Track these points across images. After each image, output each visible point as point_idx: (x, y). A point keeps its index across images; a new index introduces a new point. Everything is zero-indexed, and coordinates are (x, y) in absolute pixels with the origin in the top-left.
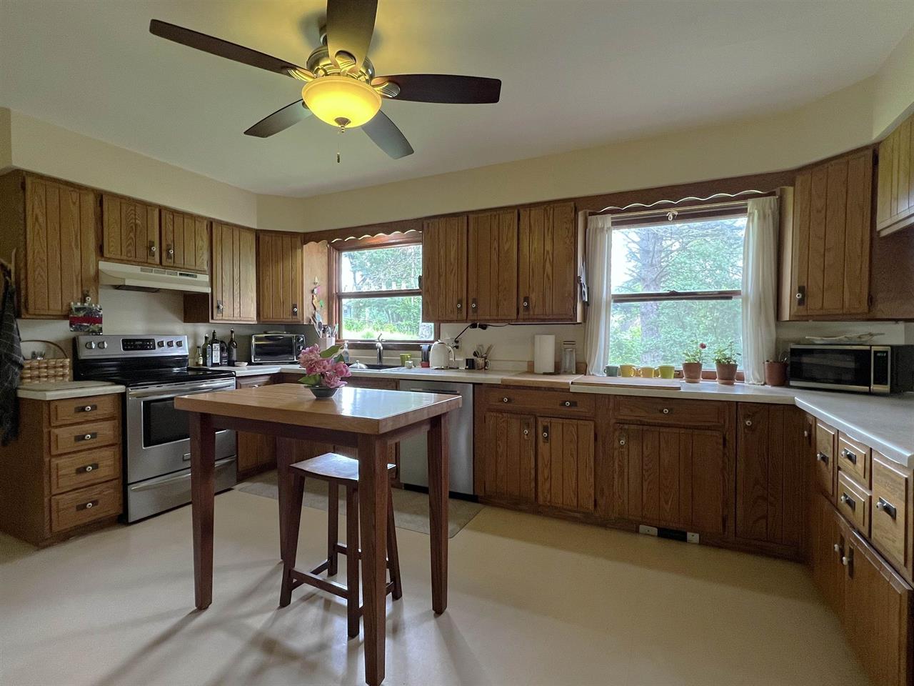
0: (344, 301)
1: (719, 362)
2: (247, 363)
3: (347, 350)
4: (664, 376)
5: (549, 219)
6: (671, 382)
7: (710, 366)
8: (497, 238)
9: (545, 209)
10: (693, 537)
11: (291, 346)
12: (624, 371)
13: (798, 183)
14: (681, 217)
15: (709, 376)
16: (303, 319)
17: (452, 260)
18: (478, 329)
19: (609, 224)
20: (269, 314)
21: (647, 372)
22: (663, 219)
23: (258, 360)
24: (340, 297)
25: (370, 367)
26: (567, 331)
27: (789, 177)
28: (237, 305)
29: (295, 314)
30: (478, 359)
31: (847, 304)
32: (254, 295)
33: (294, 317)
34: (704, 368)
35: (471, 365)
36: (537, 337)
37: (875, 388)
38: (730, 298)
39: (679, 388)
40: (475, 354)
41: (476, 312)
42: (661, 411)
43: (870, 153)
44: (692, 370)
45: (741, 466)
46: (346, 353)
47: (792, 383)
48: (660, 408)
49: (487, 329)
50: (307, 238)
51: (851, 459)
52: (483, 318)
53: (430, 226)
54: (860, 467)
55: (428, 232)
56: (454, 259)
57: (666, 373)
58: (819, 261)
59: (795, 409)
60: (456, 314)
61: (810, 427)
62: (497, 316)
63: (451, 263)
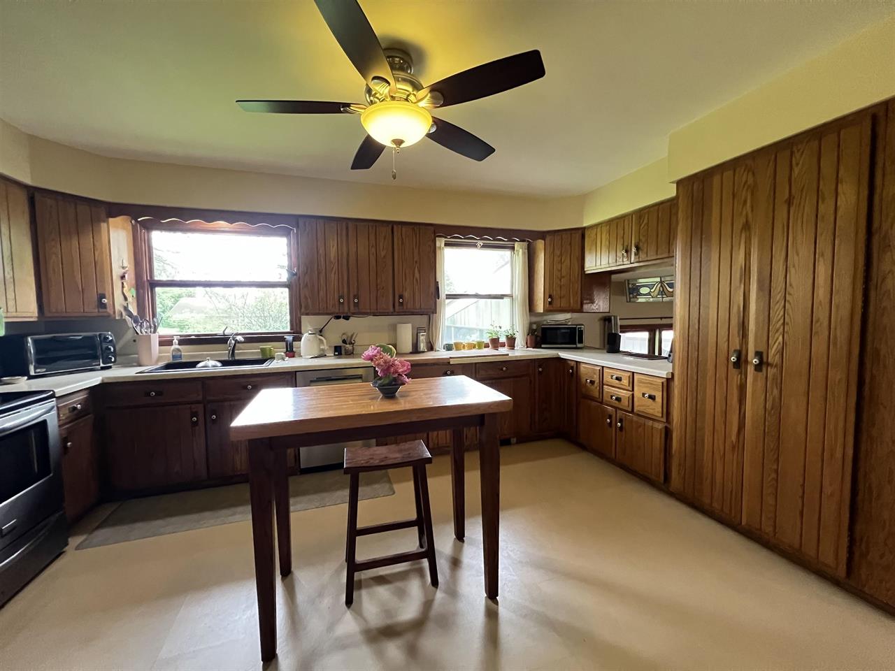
0: (158, 290)
1: (507, 336)
2: (26, 378)
3: (177, 347)
4: (480, 348)
5: (416, 236)
6: (485, 352)
7: (503, 339)
8: (374, 244)
9: (413, 229)
10: (514, 440)
11: (93, 347)
12: (458, 346)
13: (548, 239)
14: (484, 246)
15: (503, 345)
16: (114, 312)
17: (332, 259)
18: (342, 319)
19: (443, 245)
20: (62, 305)
21: (472, 346)
22: (475, 246)
23: (42, 371)
24: (154, 284)
25: (225, 363)
26: (421, 320)
27: (542, 235)
28: (11, 295)
29: (104, 306)
30: (348, 346)
31: (572, 305)
32: (31, 280)
33: (101, 310)
34: (501, 340)
35: (338, 351)
36: (399, 326)
37: (579, 345)
38: (503, 298)
39: (508, 355)
40: (344, 342)
41: (358, 306)
42: (502, 369)
43: (580, 232)
44: (495, 343)
45: (537, 394)
46: (178, 350)
47: (543, 346)
48: (500, 367)
49: (350, 320)
50: (115, 210)
51: (617, 379)
52: (363, 311)
53: (307, 224)
54: (625, 382)
55: (305, 230)
56: (334, 259)
57: (480, 345)
58: (559, 282)
59: (559, 359)
60: (337, 307)
61: (572, 368)
62: (377, 309)
63: (331, 262)
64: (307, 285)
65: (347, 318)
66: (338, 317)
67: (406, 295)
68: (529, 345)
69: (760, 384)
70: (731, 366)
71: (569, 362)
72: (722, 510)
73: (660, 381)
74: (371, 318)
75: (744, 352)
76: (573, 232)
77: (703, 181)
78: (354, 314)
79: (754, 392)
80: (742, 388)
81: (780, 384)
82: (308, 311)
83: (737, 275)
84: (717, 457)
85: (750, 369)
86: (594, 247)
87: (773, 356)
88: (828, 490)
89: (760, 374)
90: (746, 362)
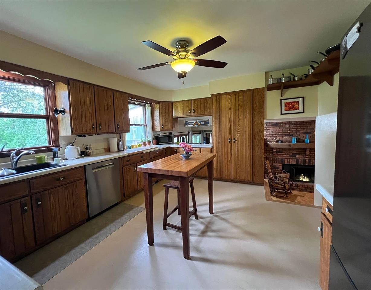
1: (148, 141)
5: (122, 97)
8: (106, 99)
12: (133, 146)
14: (137, 104)
18: (82, 137)
21: (137, 146)
22: (134, 104)
31: (170, 128)
34: (146, 143)
35: (84, 154)
36: (110, 139)
40: (86, 149)
41: (101, 129)
43: (171, 103)
44: (144, 144)
47: (159, 144)
48: (157, 152)
51: (195, 150)
52: (103, 132)
53: (74, 84)
54: (198, 151)
55: (73, 87)
56: (89, 105)
57: (140, 146)
58: (165, 120)
59: (170, 147)
60: (92, 130)
61: (176, 150)
62: (109, 131)
63: (88, 106)
64: (76, 118)
65: (84, 136)
66: (80, 136)
67: (120, 124)
68: (154, 144)
69: (235, 145)
70: (228, 142)
71: (175, 148)
72: (228, 178)
73: (209, 149)
74: (96, 135)
75: (231, 139)
76: (169, 103)
77: (219, 96)
78: (88, 134)
79: (234, 148)
80: (231, 147)
81: (238, 144)
82: (76, 133)
83: (228, 121)
84: (226, 165)
85: (233, 142)
86: (177, 109)
87: (237, 139)
88: (248, 165)
89: (235, 143)
90: (232, 141)
